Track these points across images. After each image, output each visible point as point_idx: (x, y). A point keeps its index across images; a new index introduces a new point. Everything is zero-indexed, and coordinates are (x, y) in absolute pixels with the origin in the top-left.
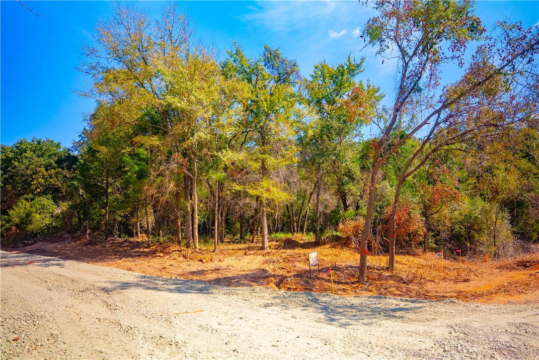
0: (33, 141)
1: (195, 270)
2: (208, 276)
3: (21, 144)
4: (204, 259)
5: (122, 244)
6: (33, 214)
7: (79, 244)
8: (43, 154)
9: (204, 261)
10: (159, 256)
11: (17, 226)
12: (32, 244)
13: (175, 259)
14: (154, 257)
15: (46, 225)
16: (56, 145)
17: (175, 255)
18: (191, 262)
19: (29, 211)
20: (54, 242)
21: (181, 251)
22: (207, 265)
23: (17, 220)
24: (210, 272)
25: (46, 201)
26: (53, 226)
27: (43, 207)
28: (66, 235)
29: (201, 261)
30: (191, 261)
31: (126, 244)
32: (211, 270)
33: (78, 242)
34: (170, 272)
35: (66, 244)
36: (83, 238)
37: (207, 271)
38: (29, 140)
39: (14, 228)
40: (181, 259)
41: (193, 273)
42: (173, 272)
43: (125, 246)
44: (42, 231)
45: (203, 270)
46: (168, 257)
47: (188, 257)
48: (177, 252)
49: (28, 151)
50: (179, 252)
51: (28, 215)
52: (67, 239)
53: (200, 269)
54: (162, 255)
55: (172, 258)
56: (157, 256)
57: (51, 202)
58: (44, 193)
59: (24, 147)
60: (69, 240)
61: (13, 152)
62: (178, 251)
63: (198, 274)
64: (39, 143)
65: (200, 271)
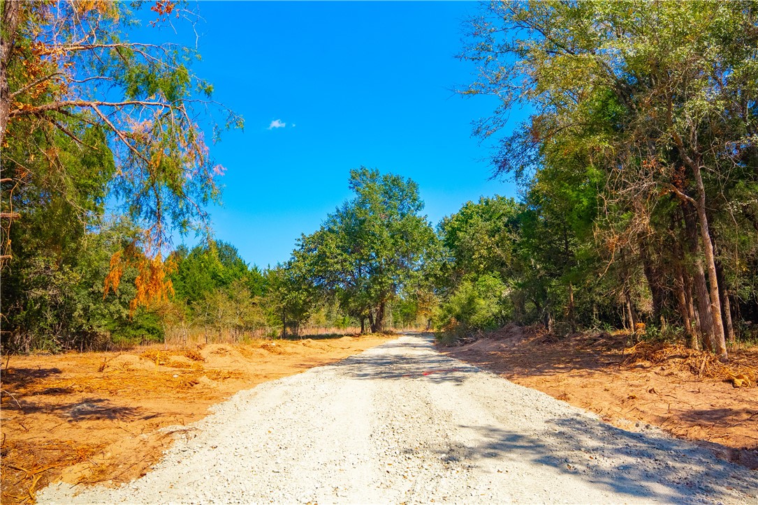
0: (480, 202)
1: (706, 407)
2: (732, 429)
3: (466, 208)
4: (738, 377)
5: (595, 340)
6: (476, 300)
7: (533, 341)
8: (491, 217)
9: (739, 382)
10: (642, 367)
11: (458, 317)
12: (472, 342)
13: (671, 374)
14: (631, 368)
15: (493, 315)
16: (509, 202)
17: (674, 366)
18: (706, 385)
19: (471, 296)
20: (498, 339)
21: (687, 357)
22: (744, 394)
23: (458, 309)
24: (745, 416)
25: (491, 280)
26: (502, 317)
27: (488, 288)
28: (516, 329)
29: (730, 381)
30: (707, 379)
31: (602, 341)
32: (748, 412)
33: (532, 339)
34: (642, 409)
35: (514, 342)
36: (538, 332)
37: (737, 413)
38: (476, 203)
39: (453, 320)
40: (685, 375)
41: (695, 417)
42: (646, 410)
43: (599, 345)
44: (489, 324)
45: (725, 410)
46: (658, 369)
47: (701, 371)
48: (677, 360)
49: (475, 217)
50: (682, 360)
51: (471, 301)
52: (515, 334)
53: (721, 404)
54: (647, 364)
55: (666, 372)
56: (636, 367)
57: (499, 281)
58: (489, 269)
59: (470, 212)
60: (518, 336)
61: (459, 221)
62: (681, 357)
63: (709, 419)
64: (487, 203)
65: (716, 411)
